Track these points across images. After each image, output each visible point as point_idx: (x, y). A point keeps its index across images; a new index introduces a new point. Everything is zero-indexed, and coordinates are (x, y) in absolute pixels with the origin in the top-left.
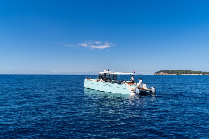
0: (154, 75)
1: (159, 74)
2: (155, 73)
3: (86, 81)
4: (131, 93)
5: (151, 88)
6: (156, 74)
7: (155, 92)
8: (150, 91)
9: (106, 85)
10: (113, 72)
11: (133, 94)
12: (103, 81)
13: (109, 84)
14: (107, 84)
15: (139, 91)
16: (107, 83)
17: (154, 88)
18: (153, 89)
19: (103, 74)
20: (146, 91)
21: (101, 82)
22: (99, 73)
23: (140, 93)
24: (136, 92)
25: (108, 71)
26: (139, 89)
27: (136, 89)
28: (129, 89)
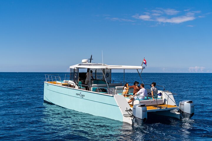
4: (126, 116)
7: (192, 115)
8: (180, 111)
9: (77, 94)
11: (129, 120)
12: (77, 87)
13: (83, 93)
14: (79, 92)
15: (143, 111)
18: (186, 106)
19: (75, 68)
20: (171, 111)
21: (67, 87)
22: (70, 68)
23: (147, 118)
24: (137, 116)
25: (90, 62)
26: (142, 106)
27: (136, 107)
28: (120, 107)
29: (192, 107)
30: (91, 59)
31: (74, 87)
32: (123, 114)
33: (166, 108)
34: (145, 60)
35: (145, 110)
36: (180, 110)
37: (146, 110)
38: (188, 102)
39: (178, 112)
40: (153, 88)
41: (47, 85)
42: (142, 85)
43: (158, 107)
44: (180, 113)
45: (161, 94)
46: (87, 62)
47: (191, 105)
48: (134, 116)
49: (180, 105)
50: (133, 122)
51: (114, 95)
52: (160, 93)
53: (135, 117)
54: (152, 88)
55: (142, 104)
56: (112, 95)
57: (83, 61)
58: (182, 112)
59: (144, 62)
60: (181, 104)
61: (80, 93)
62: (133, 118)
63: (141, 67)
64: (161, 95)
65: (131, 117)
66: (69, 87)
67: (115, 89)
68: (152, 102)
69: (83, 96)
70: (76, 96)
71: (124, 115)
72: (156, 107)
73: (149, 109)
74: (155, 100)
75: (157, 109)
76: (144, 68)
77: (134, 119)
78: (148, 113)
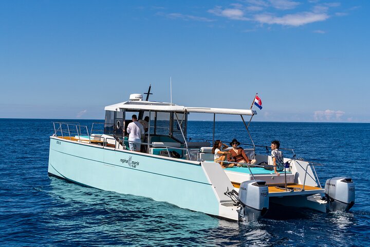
4: (224, 203)
5: (332, 181)
7: (351, 204)
8: (327, 197)
9: (123, 161)
11: (232, 213)
13: (135, 159)
14: (126, 156)
15: (262, 194)
17: (348, 181)
18: (339, 188)
19: (119, 110)
20: (309, 198)
21: (102, 147)
22: (105, 109)
23: (268, 208)
24: (248, 203)
25: (147, 100)
26: (259, 184)
27: (247, 185)
28: (213, 186)
29: (352, 191)
30: (148, 94)
31: (115, 147)
32: (219, 200)
33: (303, 190)
34: (258, 99)
35: (265, 192)
36: (327, 195)
37: (268, 193)
38: (343, 181)
39: (323, 199)
40: (276, 151)
41: (57, 143)
43: (288, 188)
44: (326, 202)
45: (288, 165)
46: (140, 100)
47: (349, 185)
48: (242, 204)
49: (326, 186)
50: (239, 215)
51: (201, 162)
52: (287, 163)
53: (244, 206)
54: (273, 151)
55: (259, 181)
56: (198, 163)
57: (133, 96)
58: (332, 199)
59: (257, 101)
60: (329, 184)
61: (130, 159)
62: (239, 208)
63: (250, 112)
64: (288, 167)
65: (235, 205)
66: (105, 147)
67: (200, 152)
68: (273, 178)
69: (135, 164)
70: (121, 164)
71: (221, 202)
72: (284, 187)
73: (273, 191)
74: (279, 176)
75: (285, 191)
76: (254, 113)
77: (241, 209)
78: (271, 198)
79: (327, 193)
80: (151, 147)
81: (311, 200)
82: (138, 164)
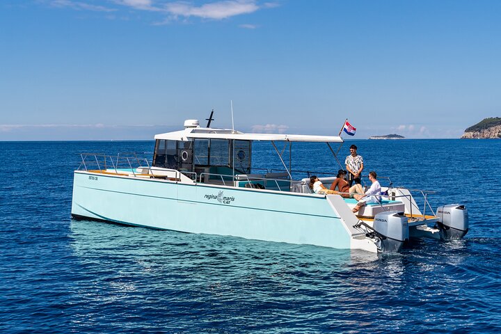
0: (464, 139)
1: (486, 133)
2: (468, 130)
3: (81, 179)
5: (446, 209)
6: (470, 135)
7: (465, 232)
8: (440, 225)
9: (209, 197)
10: (229, 132)
12: (185, 179)
15: (404, 225)
16: (213, 190)
17: (462, 207)
20: (419, 228)
21: (175, 182)
24: (390, 235)
25: (208, 127)
26: (400, 215)
27: (387, 217)
28: (341, 220)
29: (466, 217)
30: (210, 120)
31: (179, 180)
32: (350, 234)
35: (406, 223)
36: (438, 223)
38: (458, 208)
39: (435, 228)
41: (90, 178)
42: (373, 175)
44: (438, 231)
46: (199, 127)
47: (463, 212)
48: (382, 236)
49: (438, 214)
50: (377, 248)
57: (189, 123)
58: (446, 227)
60: (442, 212)
61: (220, 194)
62: (377, 240)
67: (303, 184)
69: (228, 200)
70: (206, 200)
71: (353, 235)
77: (379, 241)
79: (440, 221)
80: (235, 180)
81: (420, 229)
82: (233, 199)
